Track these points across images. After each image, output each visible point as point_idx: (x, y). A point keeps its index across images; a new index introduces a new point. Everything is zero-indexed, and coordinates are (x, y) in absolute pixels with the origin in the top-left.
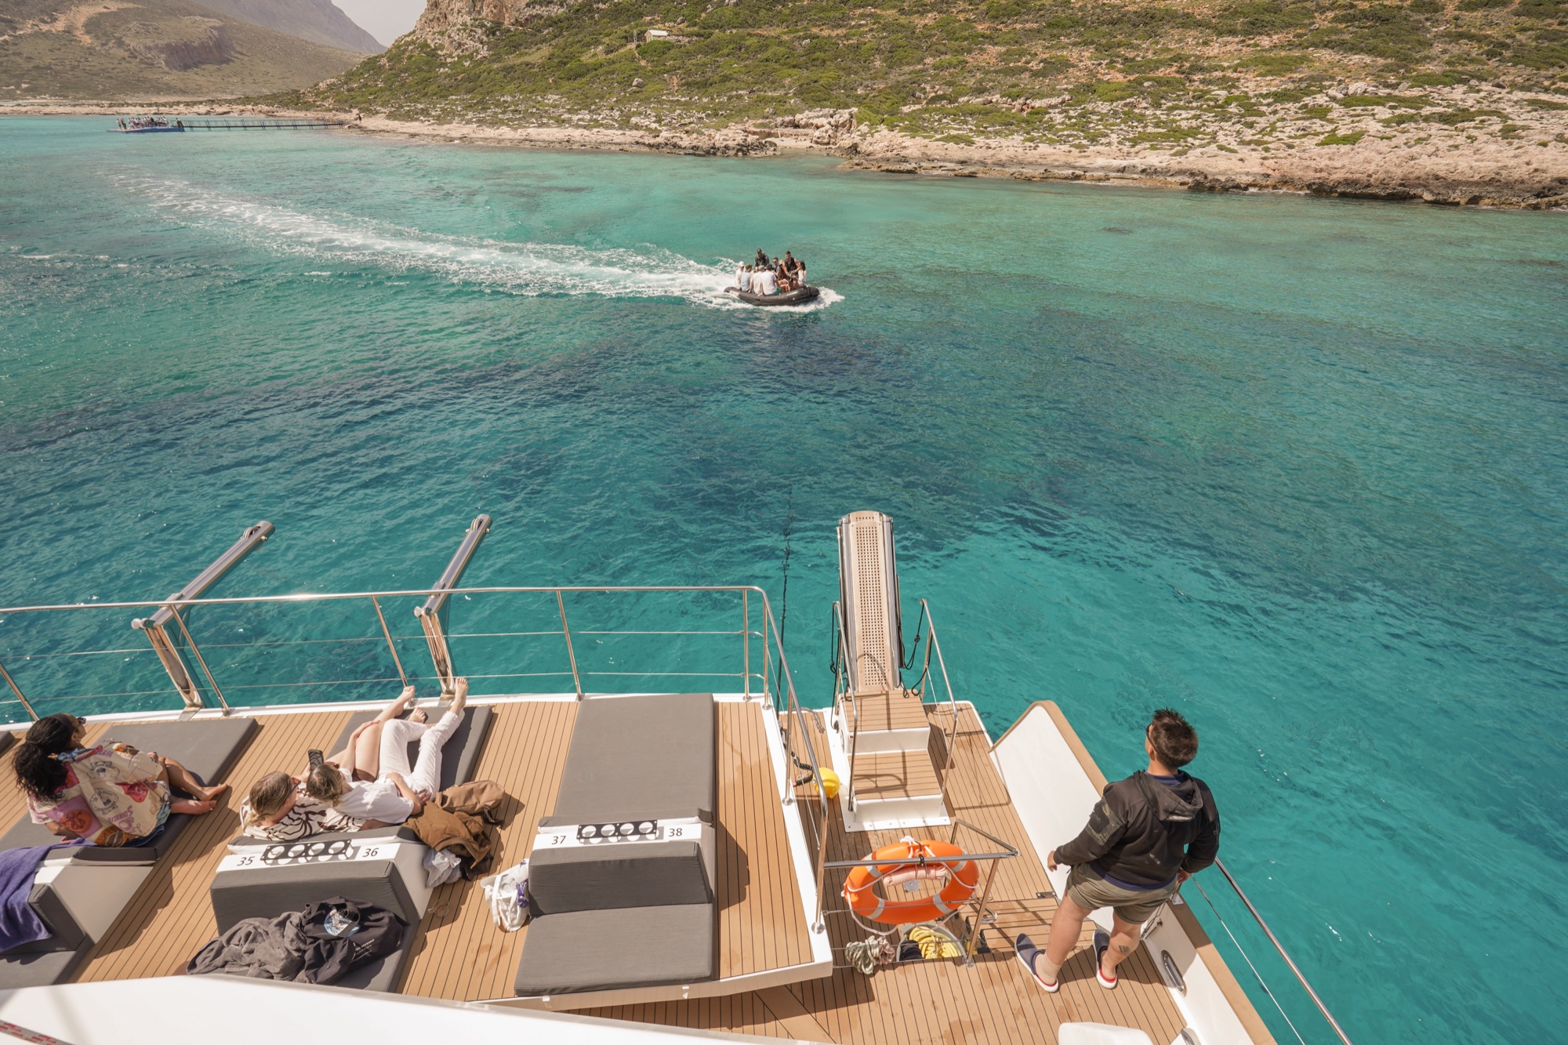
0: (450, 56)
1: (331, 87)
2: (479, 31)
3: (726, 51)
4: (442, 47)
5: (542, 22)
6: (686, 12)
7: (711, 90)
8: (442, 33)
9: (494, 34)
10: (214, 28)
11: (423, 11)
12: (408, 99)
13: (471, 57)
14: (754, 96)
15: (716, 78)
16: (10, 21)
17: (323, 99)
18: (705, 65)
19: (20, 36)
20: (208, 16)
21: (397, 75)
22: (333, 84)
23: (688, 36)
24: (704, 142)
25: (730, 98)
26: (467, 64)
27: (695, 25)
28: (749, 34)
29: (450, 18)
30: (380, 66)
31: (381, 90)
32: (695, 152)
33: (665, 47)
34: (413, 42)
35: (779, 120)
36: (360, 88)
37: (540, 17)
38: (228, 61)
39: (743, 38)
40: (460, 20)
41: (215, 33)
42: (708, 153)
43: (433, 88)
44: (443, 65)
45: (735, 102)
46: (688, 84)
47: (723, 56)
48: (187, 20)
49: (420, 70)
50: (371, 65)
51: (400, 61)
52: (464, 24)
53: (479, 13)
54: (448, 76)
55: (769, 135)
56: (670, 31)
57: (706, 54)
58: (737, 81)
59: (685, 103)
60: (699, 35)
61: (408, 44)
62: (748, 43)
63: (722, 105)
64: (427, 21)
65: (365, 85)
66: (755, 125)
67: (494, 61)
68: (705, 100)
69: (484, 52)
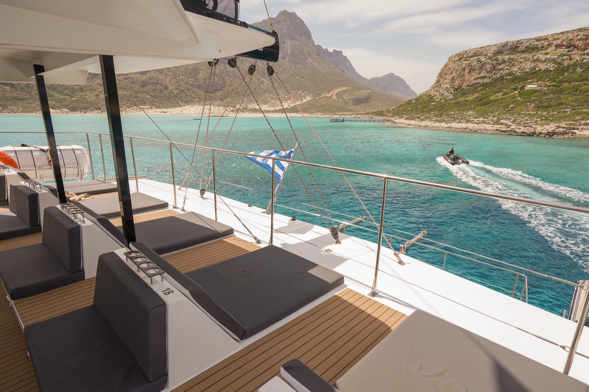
0: (438, 99)
1: (393, 110)
2: (452, 90)
3: (568, 92)
4: (436, 95)
5: (478, 85)
6: (551, 77)
7: (550, 109)
8: (437, 91)
9: (457, 90)
10: (368, 93)
11: (433, 84)
12: (416, 113)
13: (445, 99)
14: (574, 111)
15: (555, 104)
16: (320, 94)
17: (389, 113)
18: (552, 98)
19: (320, 98)
20: (368, 90)
21: (416, 106)
22: (394, 109)
23: (548, 87)
24: (530, 130)
25: (559, 113)
26: (442, 101)
27: (555, 82)
28: (585, 84)
29: (442, 86)
30: (412, 103)
31: (409, 110)
32: (523, 134)
33: (534, 91)
34: (426, 94)
35: (583, 122)
36: (402, 110)
37: (478, 83)
38: (368, 102)
39: (581, 86)
40: (446, 86)
41: (368, 94)
42: (529, 135)
43: (427, 109)
44: (433, 102)
45: (561, 114)
46: (539, 107)
47: (565, 94)
48: (361, 91)
49: (425, 103)
50: (409, 103)
51: (419, 101)
52: (447, 88)
53: (454, 83)
54: (434, 105)
55: (573, 129)
56: (539, 85)
57: (554, 94)
58: (567, 105)
59: (533, 115)
60: (554, 86)
61: (424, 95)
62: (582, 88)
63: (553, 116)
64: (433, 87)
65: (404, 109)
66: (566, 124)
67: (453, 100)
68: (544, 113)
69: (451, 96)
